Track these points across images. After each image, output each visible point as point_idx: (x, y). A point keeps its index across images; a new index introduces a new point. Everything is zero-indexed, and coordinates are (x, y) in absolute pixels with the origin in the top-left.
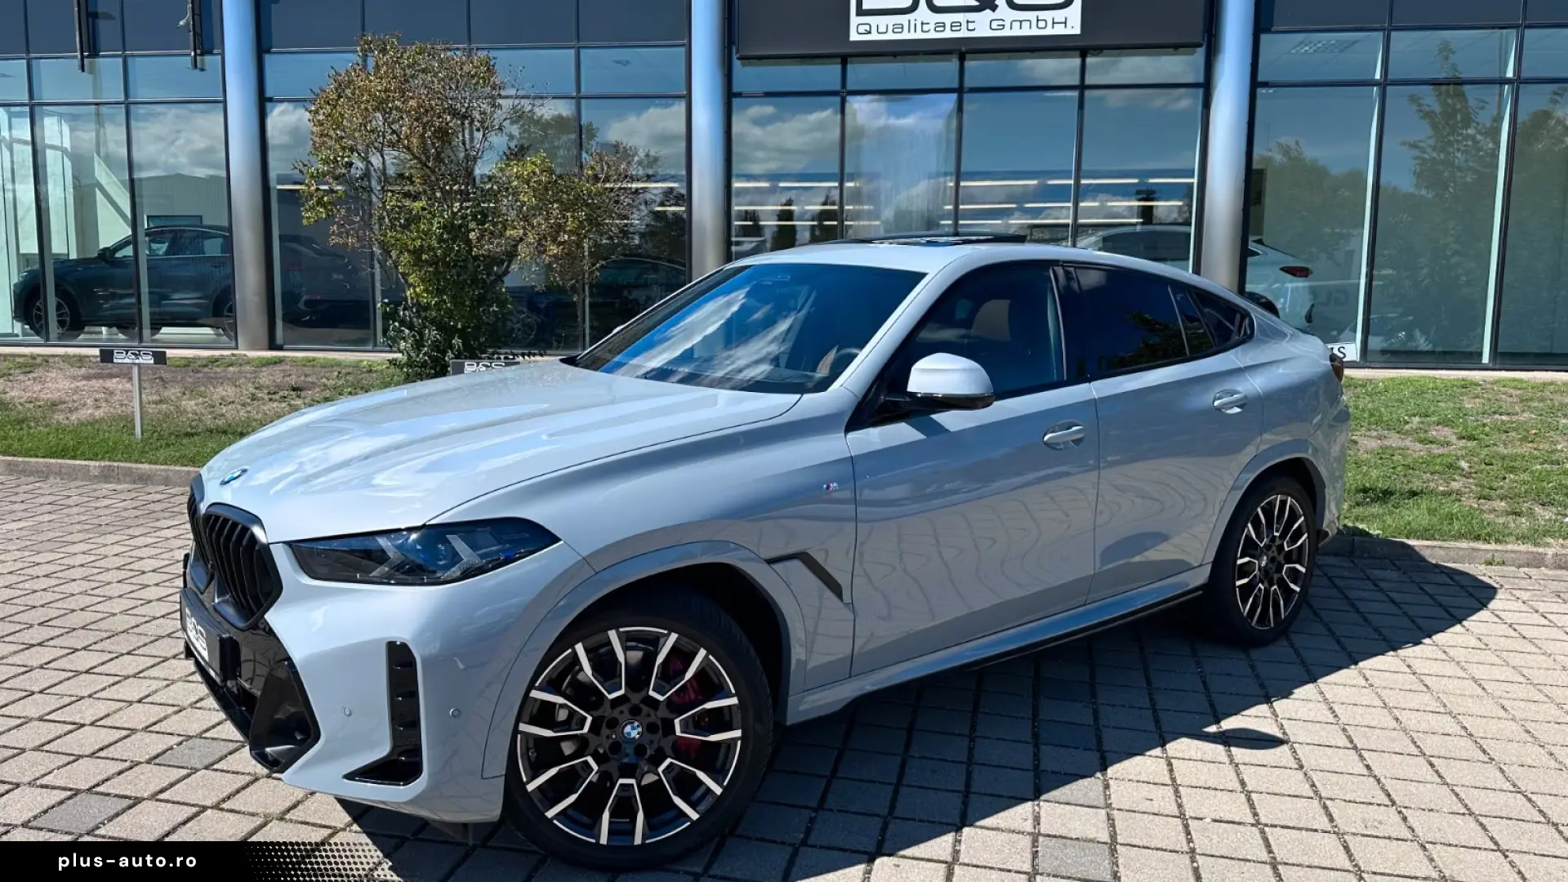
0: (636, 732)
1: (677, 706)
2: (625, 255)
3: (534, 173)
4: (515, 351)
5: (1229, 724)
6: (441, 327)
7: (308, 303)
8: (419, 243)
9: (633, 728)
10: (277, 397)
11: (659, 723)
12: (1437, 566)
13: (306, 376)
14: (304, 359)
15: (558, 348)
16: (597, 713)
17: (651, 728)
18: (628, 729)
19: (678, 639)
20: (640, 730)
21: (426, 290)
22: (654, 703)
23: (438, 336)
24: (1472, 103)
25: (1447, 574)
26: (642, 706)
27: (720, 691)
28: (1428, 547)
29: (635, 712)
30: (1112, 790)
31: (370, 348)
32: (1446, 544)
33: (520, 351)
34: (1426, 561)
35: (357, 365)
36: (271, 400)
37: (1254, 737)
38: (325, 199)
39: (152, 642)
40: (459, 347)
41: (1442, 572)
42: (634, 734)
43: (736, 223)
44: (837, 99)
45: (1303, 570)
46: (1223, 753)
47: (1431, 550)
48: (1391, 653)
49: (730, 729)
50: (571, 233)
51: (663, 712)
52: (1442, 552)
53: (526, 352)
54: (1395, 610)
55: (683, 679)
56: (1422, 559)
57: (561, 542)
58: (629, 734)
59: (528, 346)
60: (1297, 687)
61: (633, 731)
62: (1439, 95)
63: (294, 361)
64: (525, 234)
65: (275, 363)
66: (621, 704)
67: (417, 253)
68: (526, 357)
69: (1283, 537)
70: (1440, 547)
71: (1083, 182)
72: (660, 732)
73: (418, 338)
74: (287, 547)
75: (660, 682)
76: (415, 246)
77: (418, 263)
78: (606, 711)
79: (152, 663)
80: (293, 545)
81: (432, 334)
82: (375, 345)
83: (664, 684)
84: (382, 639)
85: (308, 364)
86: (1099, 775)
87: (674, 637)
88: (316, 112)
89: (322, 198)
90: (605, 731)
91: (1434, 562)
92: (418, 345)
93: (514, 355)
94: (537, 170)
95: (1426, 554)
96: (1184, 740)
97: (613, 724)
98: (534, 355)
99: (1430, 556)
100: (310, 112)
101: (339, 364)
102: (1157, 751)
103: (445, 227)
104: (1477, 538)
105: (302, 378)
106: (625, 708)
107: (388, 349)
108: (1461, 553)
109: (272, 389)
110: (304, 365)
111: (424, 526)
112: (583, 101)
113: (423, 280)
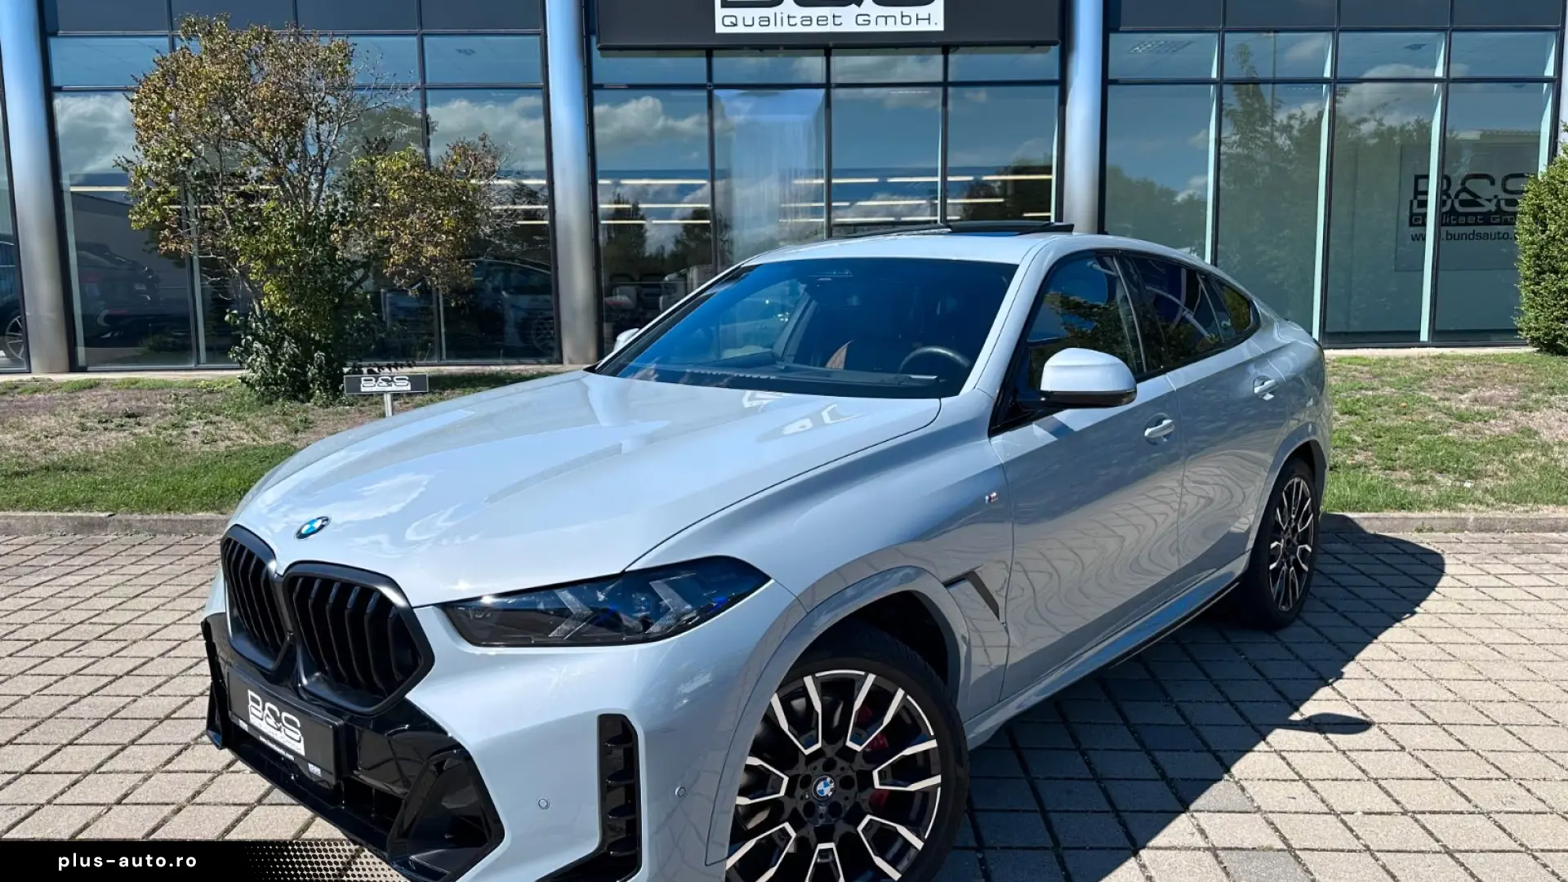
0: (828, 788)
1: (875, 755)
2: (496, 258)
3: (404, 168)
4: (380, 363)
5: (1309, 709)
6: (298, 338)
7: (108, 318)
8: (272, 247)
9: (826, 785)
10: (111, 426)
11: (854, 775)
12: (1376, 536)
13: (139, 400)
14: (123, 381)
15: (422, 358)
16: (794, 772)
17: (845, 783)
18: (820, 786)
19: (875, 679)
20: (832, 785)
21: (283, 300)
22: (850, 754)
23: (296, 350)
24: (1268, 101)
25: (1391, 543)
26: (836, 758)
27: (918, 736)
28: (1365, 518)
29: (829, 767)
30: (1249, 791)
31: (192, 366)
32: (1381, 515)
33: (385, 363)
34: (1365, 533)
35: (192, 385)
36: (106, 429)
37: (1338, 721)
38: (159, 200)
39: (94, 727)
40: (321, 361)
41: (1386, 542)
42: (827, 791)
43: (603, 222)
44: (704, 94)
45: (1309, 549)
46: (1323, 740)
47: (1368, 521)
48: (1397, 624)
49: (930, 776)
50: (447, 233)
51: (859, 765)
52: (1378, 523)
53: (392, 363)
54: (1370, 582)
55: (882, 724)
56: (1361, 530)
57: (772, 582)
58: (822, 791)
59: (398, 357)
60: (1343, 666)
61: (825, 788)
62: (1239, 95)
63: (112, 384)
64: (397, 235)
65: (91, 387)
66: (816, 759)
67: (270, 259)
68: (393, 370)
69: (1297, 519)
70: (1377, 518)
71: (950, 179)
72: (856, 788)
73: (270, 352)
74: (439, 611)
75: (858, 729)
76: (268, 251)
77: (271, 268)
78: (801, 769)
79: (109, 753)
80: (448, 608)
81: (289, 347)
82: (198, 362)
83: (862, 731)
84: (591, 713)
85: (132, 387)
86: (1226, 777)
87: (871, 678)
88: (140, 102)
89: (156, 198)
90: (799, 791)
91: (1372, 532)
92: (273, 358)
93: (380, 367)
94: (408, 165)
95: (1364, 525)
96: (1278, 731)
97: (807, 782)
98: (402, 366)
99: (1368, 527)
100: (132, 101)
101: (168, 385)
102: (1262, 746)
103: (298, 228)
104: (1402, 507)
105: (134, 403)
106: (820, 763)
107: (238, 365)
108: (1396, 522)
109: (104, 417)
110: (128, 388)
111: (623, 572)
112: (429, 93)
113: (279, 288)
